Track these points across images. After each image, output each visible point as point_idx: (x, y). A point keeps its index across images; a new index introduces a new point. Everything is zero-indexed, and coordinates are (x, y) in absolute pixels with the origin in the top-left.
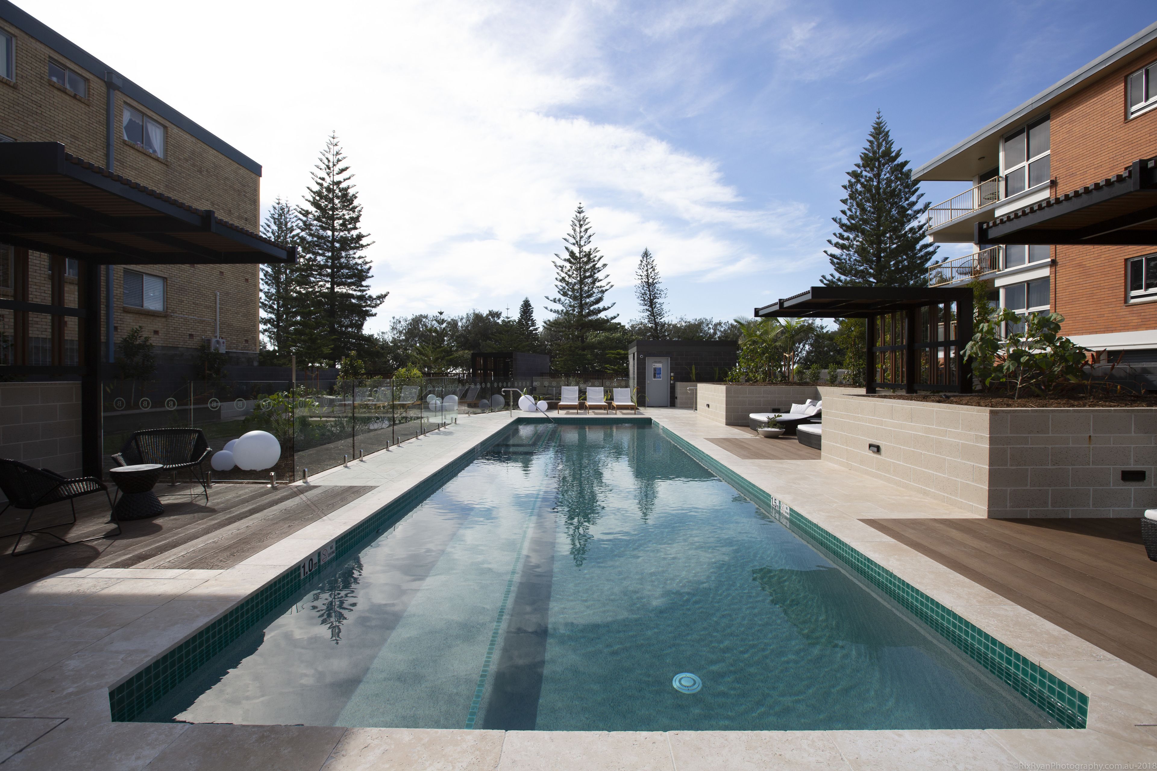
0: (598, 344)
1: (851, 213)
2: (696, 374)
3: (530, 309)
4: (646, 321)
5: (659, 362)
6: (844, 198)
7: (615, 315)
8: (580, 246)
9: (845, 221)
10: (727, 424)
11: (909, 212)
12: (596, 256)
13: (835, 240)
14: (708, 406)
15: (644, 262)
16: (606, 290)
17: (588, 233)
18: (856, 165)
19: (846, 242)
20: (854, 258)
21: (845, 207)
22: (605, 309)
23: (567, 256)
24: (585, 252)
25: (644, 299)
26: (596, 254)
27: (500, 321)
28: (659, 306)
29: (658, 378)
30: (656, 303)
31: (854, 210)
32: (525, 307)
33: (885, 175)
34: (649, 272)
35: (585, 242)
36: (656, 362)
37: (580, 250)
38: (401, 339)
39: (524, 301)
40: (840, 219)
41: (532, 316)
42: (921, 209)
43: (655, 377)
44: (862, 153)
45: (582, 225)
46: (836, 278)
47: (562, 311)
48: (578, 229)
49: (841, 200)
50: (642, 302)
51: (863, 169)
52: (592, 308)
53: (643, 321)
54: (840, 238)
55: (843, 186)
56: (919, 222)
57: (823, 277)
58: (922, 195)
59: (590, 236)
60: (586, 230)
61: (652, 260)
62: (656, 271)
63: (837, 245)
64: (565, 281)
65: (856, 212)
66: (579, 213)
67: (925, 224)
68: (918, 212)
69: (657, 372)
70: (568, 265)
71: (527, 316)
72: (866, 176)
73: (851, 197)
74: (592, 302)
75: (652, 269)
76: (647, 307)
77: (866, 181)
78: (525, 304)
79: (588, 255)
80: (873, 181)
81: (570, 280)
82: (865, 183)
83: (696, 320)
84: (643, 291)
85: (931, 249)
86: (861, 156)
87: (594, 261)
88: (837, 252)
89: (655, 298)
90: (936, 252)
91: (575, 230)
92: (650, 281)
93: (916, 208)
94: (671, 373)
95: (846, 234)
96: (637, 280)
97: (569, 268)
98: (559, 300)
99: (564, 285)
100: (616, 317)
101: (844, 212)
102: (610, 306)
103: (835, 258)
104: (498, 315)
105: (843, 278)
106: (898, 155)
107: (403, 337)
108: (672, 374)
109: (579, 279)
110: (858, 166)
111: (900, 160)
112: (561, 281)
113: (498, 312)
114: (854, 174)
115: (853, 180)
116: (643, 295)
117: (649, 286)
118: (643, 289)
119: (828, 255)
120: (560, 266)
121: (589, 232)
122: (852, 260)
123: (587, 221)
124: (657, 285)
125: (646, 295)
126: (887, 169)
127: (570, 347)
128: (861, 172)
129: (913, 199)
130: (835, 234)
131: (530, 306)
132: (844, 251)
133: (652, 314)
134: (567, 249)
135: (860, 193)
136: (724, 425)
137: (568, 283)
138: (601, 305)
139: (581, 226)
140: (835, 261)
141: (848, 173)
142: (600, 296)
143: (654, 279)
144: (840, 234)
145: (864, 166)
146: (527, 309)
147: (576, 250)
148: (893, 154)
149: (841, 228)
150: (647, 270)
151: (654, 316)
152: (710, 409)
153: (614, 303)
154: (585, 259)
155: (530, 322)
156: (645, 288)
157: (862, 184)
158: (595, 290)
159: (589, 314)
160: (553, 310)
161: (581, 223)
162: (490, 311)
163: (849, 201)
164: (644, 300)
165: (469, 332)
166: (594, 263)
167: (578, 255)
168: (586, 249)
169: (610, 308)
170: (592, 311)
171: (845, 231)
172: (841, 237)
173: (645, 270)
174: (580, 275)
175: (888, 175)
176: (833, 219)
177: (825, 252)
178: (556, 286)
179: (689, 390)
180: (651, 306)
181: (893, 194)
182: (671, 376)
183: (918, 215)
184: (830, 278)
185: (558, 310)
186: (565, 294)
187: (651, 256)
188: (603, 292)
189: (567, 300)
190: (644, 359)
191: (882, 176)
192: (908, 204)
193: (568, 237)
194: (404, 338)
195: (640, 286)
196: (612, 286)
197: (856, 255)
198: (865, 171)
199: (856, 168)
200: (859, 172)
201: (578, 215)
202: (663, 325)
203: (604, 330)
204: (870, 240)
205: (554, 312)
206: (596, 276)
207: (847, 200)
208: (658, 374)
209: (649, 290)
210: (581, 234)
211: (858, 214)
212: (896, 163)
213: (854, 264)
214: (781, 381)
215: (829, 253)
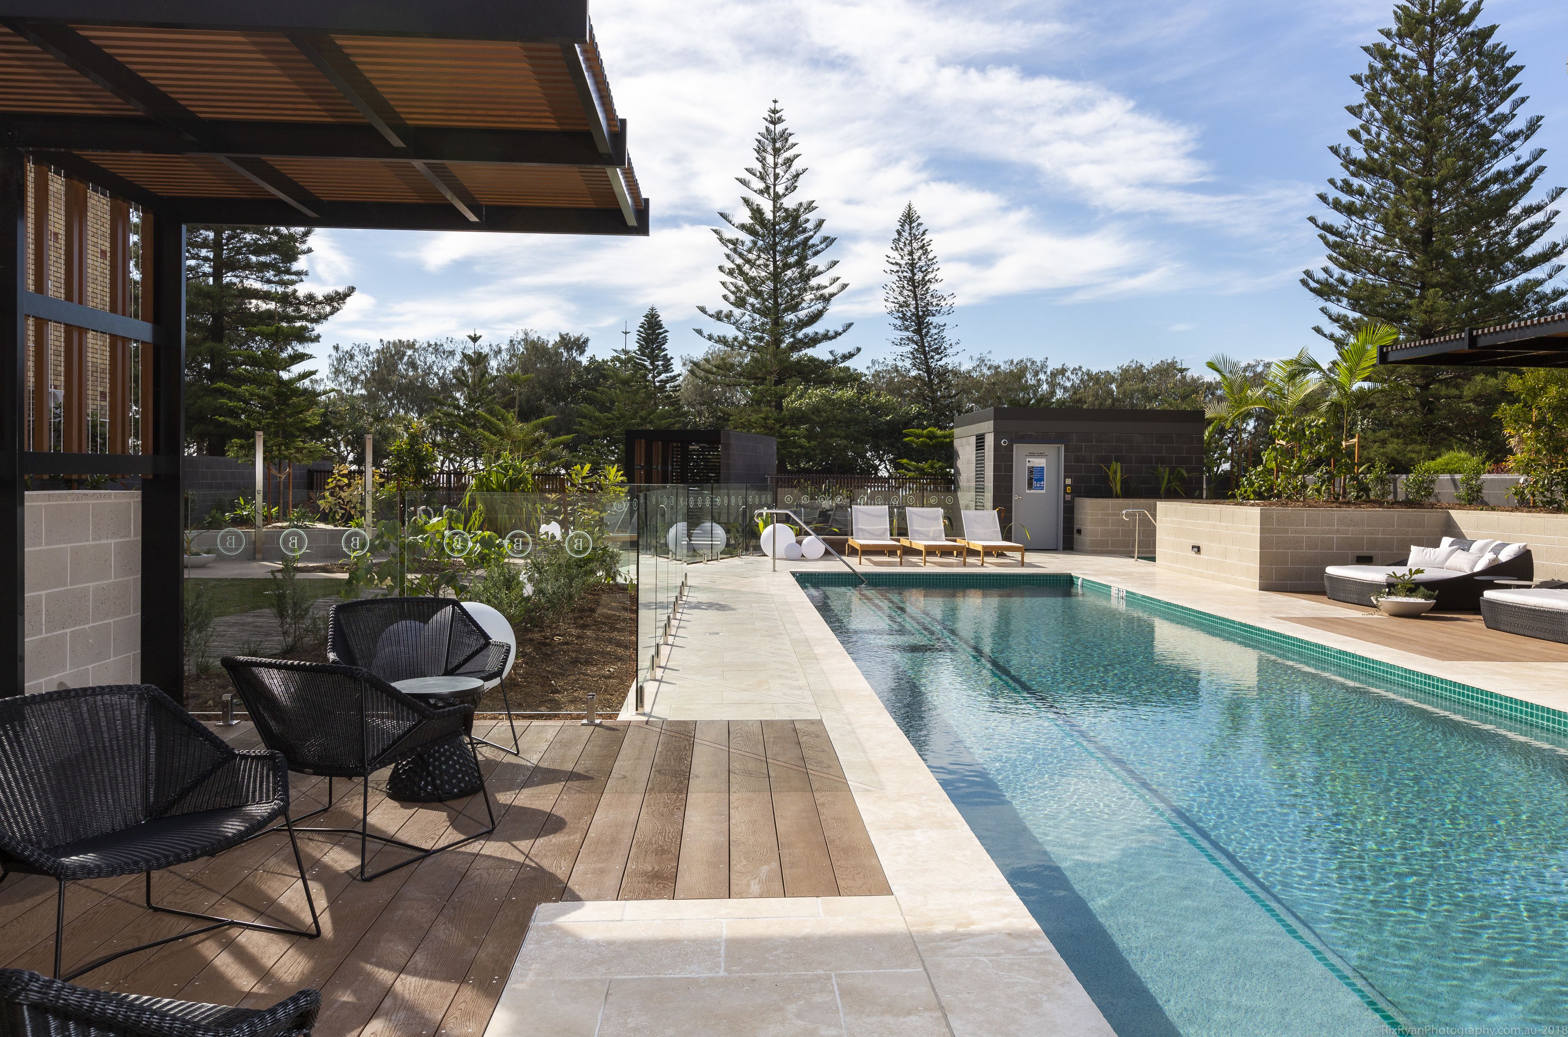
0: (813, 413)
1: (1369, 137)
2: (1124, 482)
3: (661, 334)
4: (908, 363)
5: (1040, 455)
6: (1355, 103)
7: (851, 349)
8: (777, 197)
9: (1359, 153)
10: (1263, 588)
11: (1497, 136)
12: (807, 221)
13: (1333, 194)
14: (1197, 549)
15: (906, 234)
16: (832, 295)
17: (793, 170)
18: (1382, 31)
19: (1357, 201)
20: (1373, 233)
21: (1356, 123)
22: (827, 337)
23: (744, 216)
24: (786, 210)
25: (904, 315)
26: (808, 216)
27: (584, 360)
28: (936, 331)
29: (1037, 488)
30: (929, 324)
31: (1374, 130)
32: (649, 328)
33: (1445, 55)
34: (916, 256)
35: (787, 189)
36: (1032, 455)
37: (775, 206)
38: (356, 393)
39: (646, 316)
40: (1347, 150)
41: (664, 350)
42: (1521, 131)
43: (1030, 486)
44: (1398, 7)
45: (780, 150)
46: (1336, 276)
47: (735, 339)
48: (770, 159)
49: (1348, 108)
50: (899, 322)
51: (1397, 40)
52: (800, 335)
53: (900, 364)
54: (1342, 191)
55: (1353, 77)
56: (1518, 159)
57: (1308, 273)
58: (1523, 100)
59: (797, 176)
60: (789, 162)
61: (921, 231)
62: (930, 256)
63: (1337, 205)
64: (742, 273)
65: (1378, 135)
66: (774, 123)
67: (1528, 164)
68: (1513, 137)
69: (1035, 476)
70: (747, 238)
71: (653, 350)
72: (1405, 57)
73: (1373, 99)
74: (800, 320)
75: (921, 251)
76: (910, 334)
77: (1405, 67)
78: (649, 322)
79: (794, 217)
80: (1417, 68)
81: (753, 273)
82: (1402, 72)
83: (1012, 362)
84: (901, 299)
85: (1538, 218)
86: (1395, 13)
87: (805, 231)
88: (1338, 220)
89: (927, 313)
90: (1552, 224)
91: (762, 161)
92: (916, 277)
93: (1512, 127)
94: (1065, 478)
95: (1356, 182)
96: (888, 275)
97: (751, 245)
98: (729, 316)
99: (740, 283)
100: (853, 355)
101: (1354, 134)
102: (840, 330)
103: (1333, 233)
104: (580, 345)
105: (1349, 276)
106: (1476, 10)
107: (360, 391)
108: (1069, 481)
109: (771, 268)
110: (1388, 34)
111: (1479, 23)
112: (731, 273)
113: (578, 339)
114: (1377, 51)
115: (1379, 65)
116: (901, 306)
117: (915, 287)
118: (901, 293)
119: (1318, 226)
120: (730, 241)
121: (796, 166)
122: (1368, 237)
123: (791, 140)
124: (932, 287)
125: (908, 306)
126: (1450, 41)
127: (766, 419)
128: (1394, 47)
129: (1504, 108)
130: (1332, 182)
131: (661, 327)
132: (1354, 218)
133: (921, 349)
134: (746, 201)
135: (1391, 94)
136: (1257, 590)
137: (748, 280)
138: (818, 328)
139: (777, 152)
140: (1331, 238)
141: (1366, 49)
142: (820, 306)
143: (926, 273)
144: (1345, 182)
145: (1400, 35)
146: (654, 333)
147: (766, 206)
148: (1465, 10)
149: (1347, 168)
150: (911, 253)
151: (925, 353)
152: (1203, 556)
153: (850, 325)
154: (785, 226)
155: (660, 363)
156: (906, 293)
157: (1395, 73)
158: (808, 296)
159: (794, 347)
160: (715, 336)
161: (778, 145)
162: (561, 336)
163: (1366, 111)
164: (904, 318)
165: (515, 381)
166: (807, 235)
167: (769, 215)
168: (790, 202)
169: (840, 334)
170: (801, 340)
171: (1353, 174)
172: (1347, 188)
173: (906, 252)
174: (775, 262)
175: (1453, 55)
176: (1331, 148)
177: (1312, 220)
178: (723, 284)
179: (1127, 515)
180: (918, 331)
181: (1464, 95)
182: (1066, 486)
183: (1515, 144)
184: (1322, 276)
185: (724, 337)
186: (740, 303)
187: (919, 221)
188: (827, 299)
189: (745, 316)
190: (1010, 449)
191: (1438, 58)
192: (1492, 120)
193: (748, 176)
194: (363, 392)
195: (894, 286)
196: (844, 286)
197: (1379, 227)
198: (1403, 45)
199: (1383, 39)
200: (1388, 47)
201: (772, 127)
202: (943, 373)
203: (824, 382)
204: (1413, 197)
205: (716, 342)
206: (811, 263)
207: (1361, 106)
208: (1037, 480)
209: (915, 296)
210: (778, 171)
211: (1383, 137)
212: (1470, 29)
213: (1374, 248)
214: (1358, 497)
215: (1320, 223)
